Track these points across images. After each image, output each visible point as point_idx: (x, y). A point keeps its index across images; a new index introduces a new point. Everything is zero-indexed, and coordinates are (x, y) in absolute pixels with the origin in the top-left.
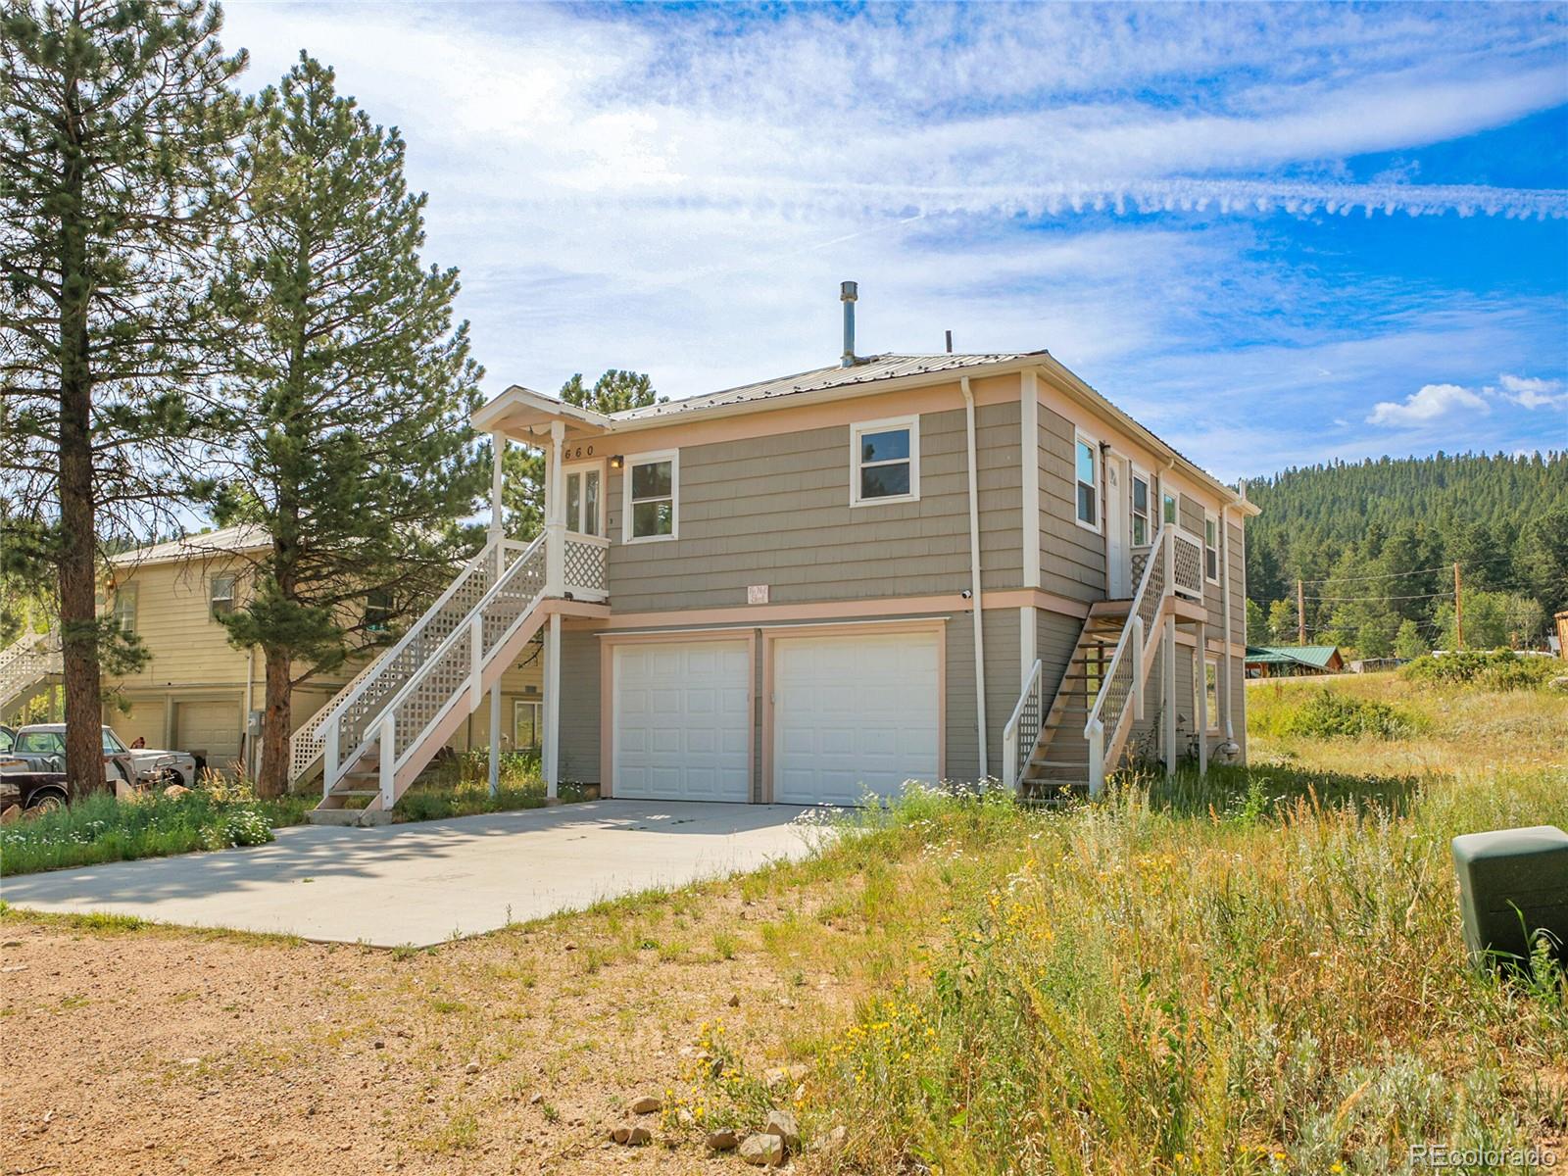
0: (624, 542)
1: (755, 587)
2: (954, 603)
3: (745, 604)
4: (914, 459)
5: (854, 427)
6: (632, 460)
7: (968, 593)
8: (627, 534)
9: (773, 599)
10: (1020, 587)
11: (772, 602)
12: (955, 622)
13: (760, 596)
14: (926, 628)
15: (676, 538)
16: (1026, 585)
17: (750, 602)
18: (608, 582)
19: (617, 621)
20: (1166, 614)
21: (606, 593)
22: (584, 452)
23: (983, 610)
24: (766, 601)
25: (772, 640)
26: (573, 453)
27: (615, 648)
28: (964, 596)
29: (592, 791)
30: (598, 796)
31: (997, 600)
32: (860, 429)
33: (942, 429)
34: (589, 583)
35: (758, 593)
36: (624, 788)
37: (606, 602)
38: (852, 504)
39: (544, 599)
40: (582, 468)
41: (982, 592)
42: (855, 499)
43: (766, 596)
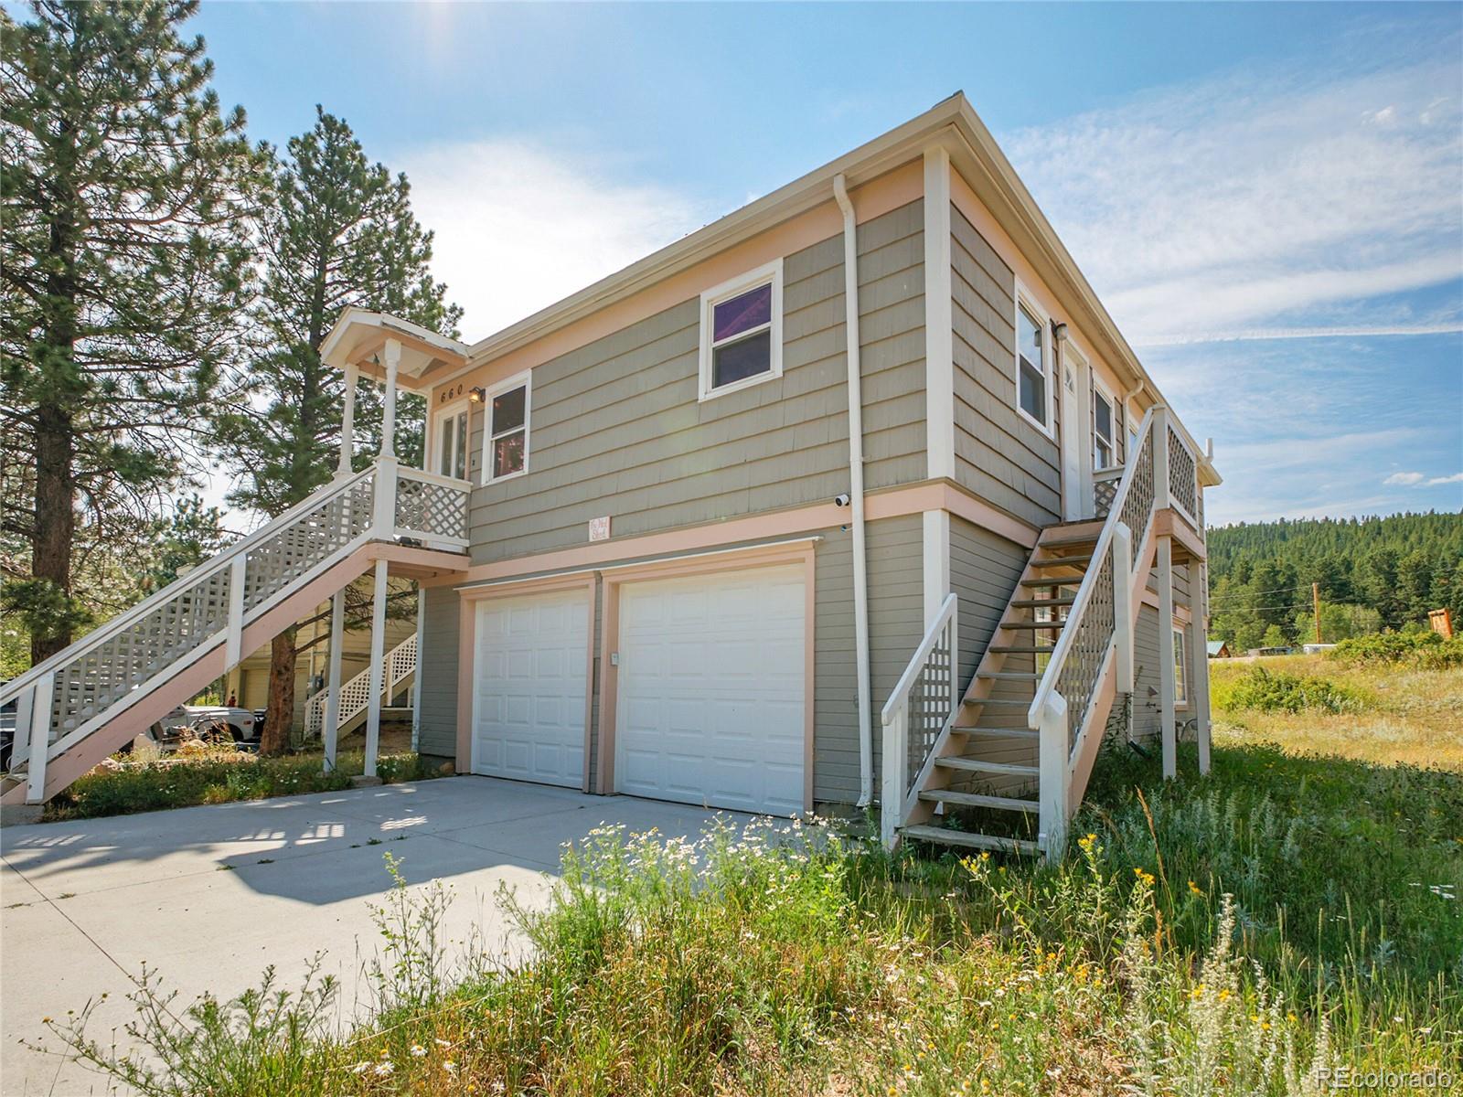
0: (483, 483)
1: (596, 521)
2: (825, 516)
3: (587, 542)
4: (776, 321)
5: (704, 297)
6: (495, 390)
7: (844, 499)
8: (486, 476)
9: (614, 534)
10: (922, 481)
11: (614, 536)
12: (828, 542)
13: (601, 530)
14: (790, 555)
15: (526, 470)
16: (931, 476)
17: (591, 540)
18: (468, 531)
19: (476, 573)
20: (1158, 536)
21: (467, 543)
22: (455, 392)
23: (866, 523)
24: (607, 536)
25: (616, 587)
26: (447, 395)
27: (478, 604)
28: (839, 502)
29: (446, 766)
30: (454, 772)
31: (888, 505)
32: (711, 297)
33: (815, 271)
34: (439, 529)
35: (599, 528)
36: (482, 763)
37: (467, 553)
38: (702, 397)
39: (369, 543)
40: (454, 411)
41: (865, 496)
42: (706, 390)
43: (607, 529)
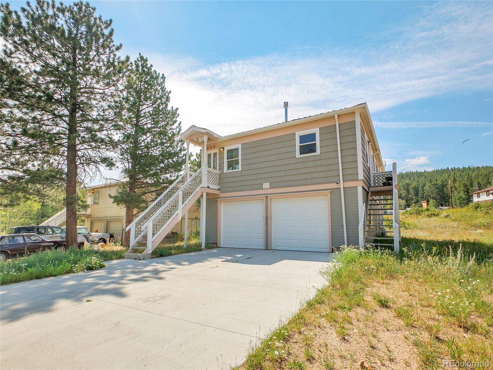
0: (225, 172)
1: (265, 184)
2: (334, 186)
3: (262, 189)
4: (318, 142)
5: (297, 133)
6: (227, 148)
7: (338, 182)
8: (225, 170)
9: (271, 187)
10: (357, 180)
11: (271, 188)
12: (334, 193)
13: (267, 186)
14: (324, 194)
15: (240, 169)
16: (359, 179)
17: (264, 188)
18: (220, 184)
19: (222, 195)
21: (219, 187)
22: (213, 147)
23: (344, 188)
24: (269, 187)
25: (271, 199)
26: (209, 148)
27: (222, 203)
28: (337, 183)
29: (215, 245)
30: (217, 247)
31: (349, 184)
32: (299, 134)
33: (328, 132)
34: (214, 184)
35: (266, 185)
36: (224, 244)
37: (219, 190)
38: (297, 157)
39: (201, 188)
40: (212, 152)
41: (343, 182)
42: (298, 155)
43: (269, 186)
